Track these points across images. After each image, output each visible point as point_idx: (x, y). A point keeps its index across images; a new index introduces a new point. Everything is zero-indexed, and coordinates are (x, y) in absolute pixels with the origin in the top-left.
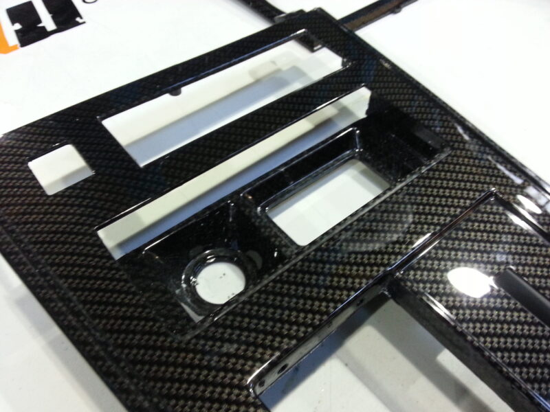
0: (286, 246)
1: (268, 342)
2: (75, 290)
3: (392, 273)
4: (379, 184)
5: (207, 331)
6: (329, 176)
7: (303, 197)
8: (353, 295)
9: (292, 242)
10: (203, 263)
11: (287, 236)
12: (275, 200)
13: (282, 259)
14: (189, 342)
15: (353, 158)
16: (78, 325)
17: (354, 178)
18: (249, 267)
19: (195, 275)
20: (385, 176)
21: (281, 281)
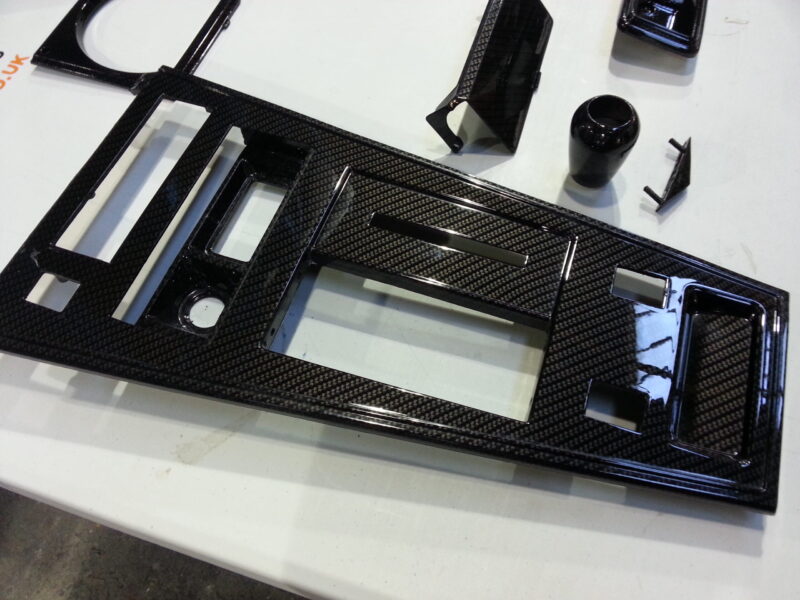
0: (238, 266)
1: (255, 330)
2: (125, 354)
3: (308, 250)
4: (280, 193)
5: (219, 333)
6: (242, 206)
7: (231, 228)
8: (292, 273)
9: (242, 262)
10: (191, 303)
11: (236, 261)
12: (213, 240)
13: (240, 275)
14: (212, 345)
15: (252, 182)
16: (141, 370)
17: (261, 196)
18: (221, 293)
19: (188, 314)
20: (281, 186)
21: (251, 276)
